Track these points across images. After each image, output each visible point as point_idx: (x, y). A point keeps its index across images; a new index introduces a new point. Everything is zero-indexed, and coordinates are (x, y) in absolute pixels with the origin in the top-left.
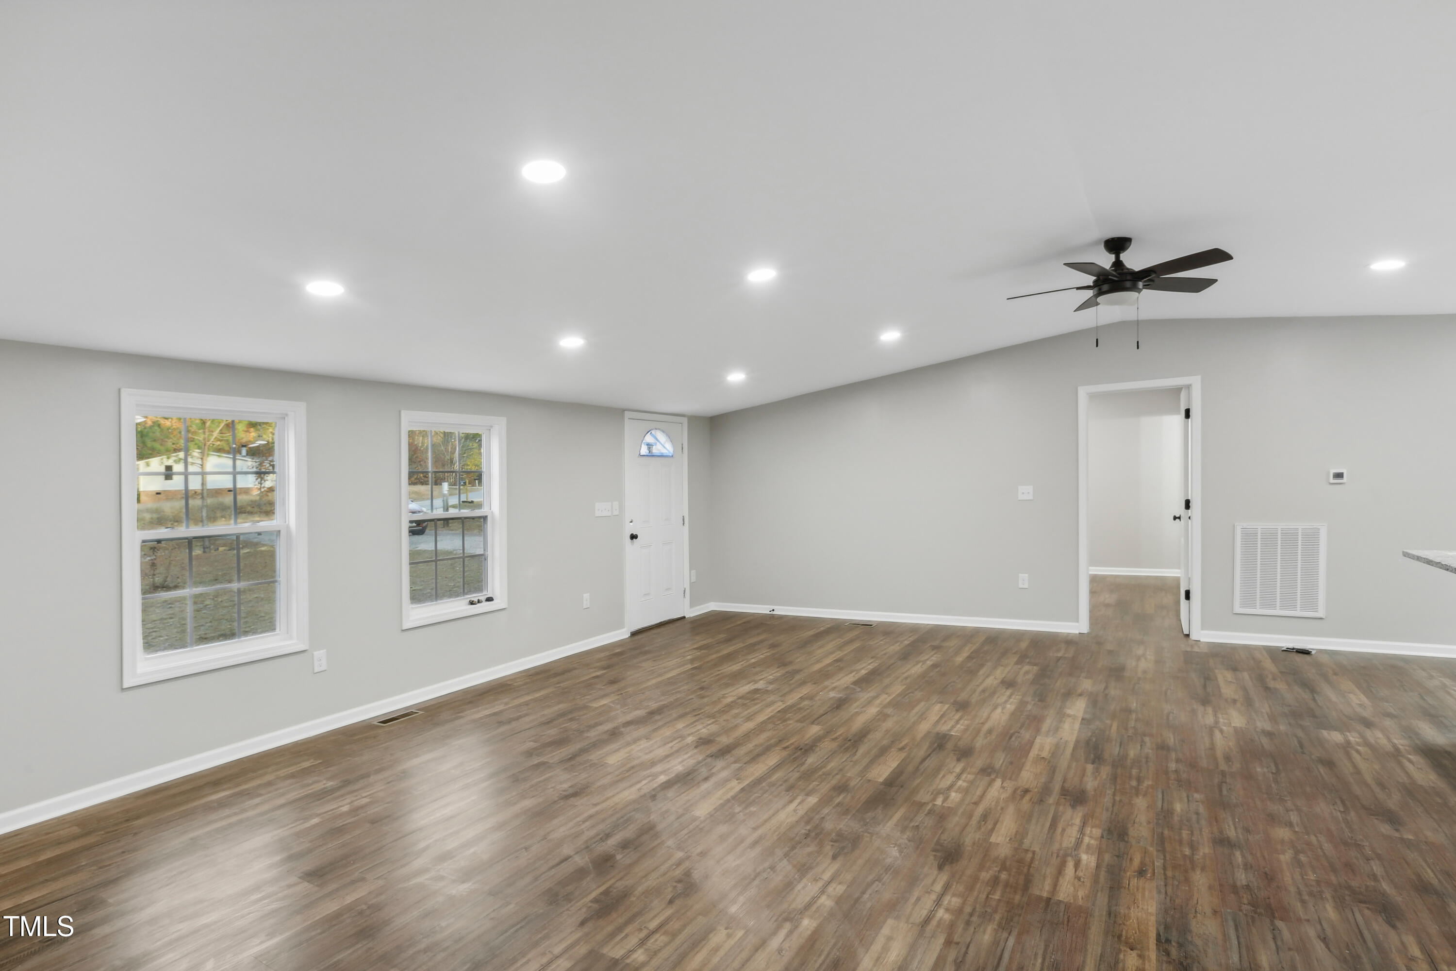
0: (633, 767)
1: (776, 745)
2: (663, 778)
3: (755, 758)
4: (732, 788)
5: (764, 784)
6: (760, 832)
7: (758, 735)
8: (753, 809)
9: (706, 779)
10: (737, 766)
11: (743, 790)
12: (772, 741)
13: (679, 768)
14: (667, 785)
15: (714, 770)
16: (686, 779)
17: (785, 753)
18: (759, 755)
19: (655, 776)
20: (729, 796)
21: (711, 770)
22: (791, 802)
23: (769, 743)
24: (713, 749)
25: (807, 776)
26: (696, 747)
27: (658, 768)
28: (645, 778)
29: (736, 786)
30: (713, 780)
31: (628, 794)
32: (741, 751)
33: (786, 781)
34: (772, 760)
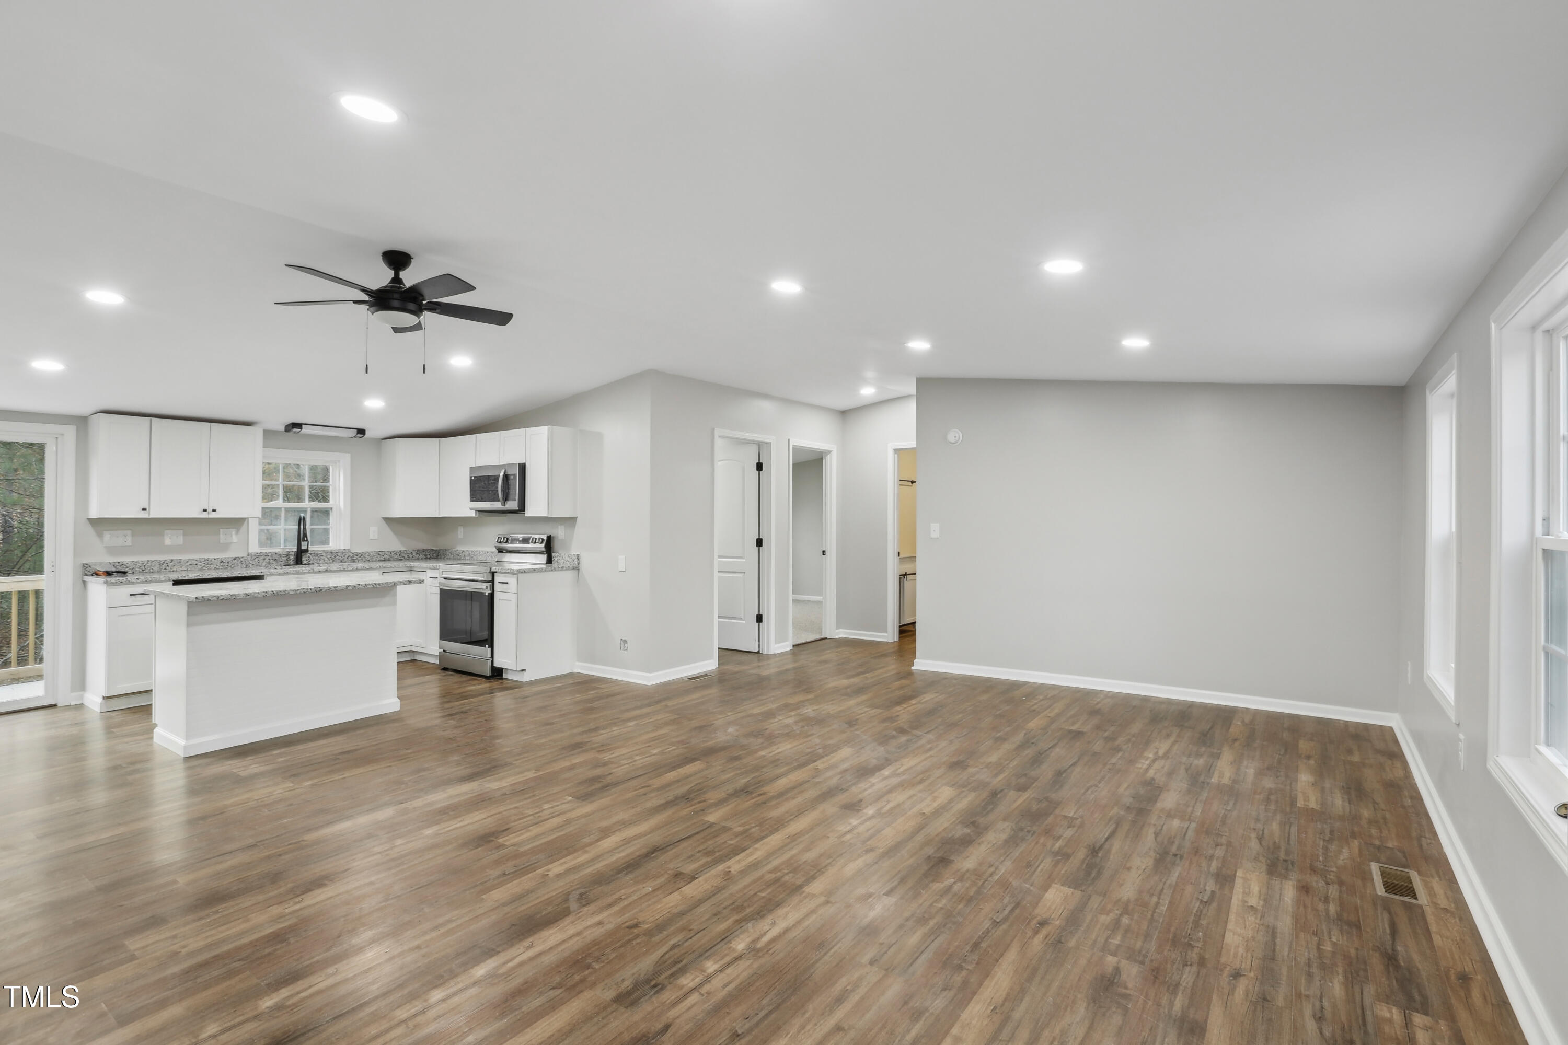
0: (921, 782)
1: (773, 798)
2: (886, 772)
3: (798, 787)
4: (823, 763)
5: (796, 764)
6: (806, 740)
7: (787, 812)
8: (809, 750)
9: (846, 770)
10: (817, 780)
11: (815, 761)
12: (774, 802)
13: (873, 780)
14: (878, 768)
15: (839, 777)
16: (865, 772)
17: (765, 789)
18: (793, 788)
19: (894, 774)
20: (826, 758)
21: (842, 777)
22: (779, 753)
23: (778, 800)
24: (842, 798)
25: (757, 768)
26: (861, 800)
27: (895, 781)
28: (903, 773)
29: (820, 764)
30: (839, 770)
31: (909, 763)
32: (811, 793)
33: (776, 766)
34: (782, 783)
